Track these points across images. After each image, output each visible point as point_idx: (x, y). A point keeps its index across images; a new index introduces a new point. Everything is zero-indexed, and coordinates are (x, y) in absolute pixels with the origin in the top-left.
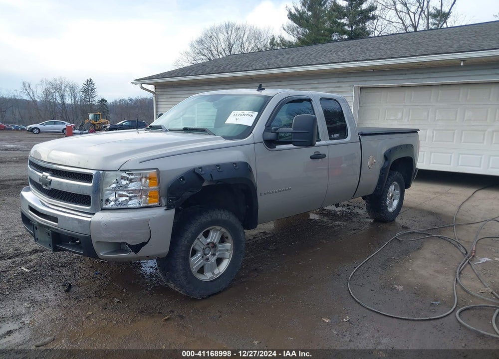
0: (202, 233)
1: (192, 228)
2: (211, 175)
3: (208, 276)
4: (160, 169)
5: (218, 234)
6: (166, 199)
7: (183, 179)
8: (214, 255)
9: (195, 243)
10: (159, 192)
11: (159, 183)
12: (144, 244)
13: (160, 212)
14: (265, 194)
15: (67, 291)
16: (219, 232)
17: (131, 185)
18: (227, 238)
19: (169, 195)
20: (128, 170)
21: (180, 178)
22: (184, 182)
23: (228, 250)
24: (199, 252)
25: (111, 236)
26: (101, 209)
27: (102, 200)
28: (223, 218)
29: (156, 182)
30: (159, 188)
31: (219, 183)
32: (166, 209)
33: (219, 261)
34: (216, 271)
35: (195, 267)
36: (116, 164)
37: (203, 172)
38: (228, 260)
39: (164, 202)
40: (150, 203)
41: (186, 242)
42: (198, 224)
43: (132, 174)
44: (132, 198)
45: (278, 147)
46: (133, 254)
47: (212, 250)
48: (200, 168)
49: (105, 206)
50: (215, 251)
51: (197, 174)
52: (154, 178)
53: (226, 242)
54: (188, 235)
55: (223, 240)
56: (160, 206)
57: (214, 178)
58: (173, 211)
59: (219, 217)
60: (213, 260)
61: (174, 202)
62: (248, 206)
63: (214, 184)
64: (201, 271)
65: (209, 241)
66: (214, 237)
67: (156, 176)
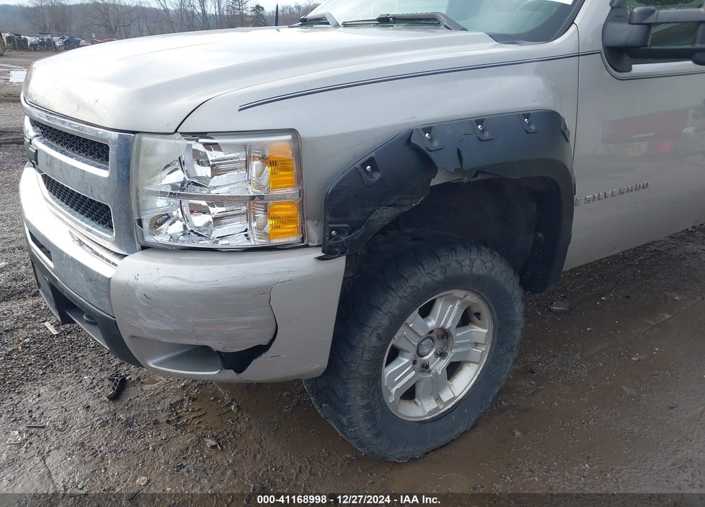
0: (417, 310)
1: (393, 302)
2: (459, 152)
3: (423, 409)
4: (303, 134)
5: (456, 307)
6: (321, 225)
7: (374, 169)
8: (442, 355)
9: (398, 334)
10: (301, 207)
11: (299, 179)
12: (259, 350)
13: (304, 262)
14: (588, 201)
15: (115, 398)
16: (458, 303)
17: (217, 180)
18: (478, 315)
19: (328, 218)
20: (203, 135)
21: (364, 165)
22: (377, 176)
23: (476, 344)
24: (406, 354)
25: (164, 327)
26: (138, 246)
27: (140, 222)
28: (474, 270)
29: (289, 176)
30: (301, 193)
31: (479, 178)
32: (320, 258)
33: (453, 369)
34: (446, 396)
35: (393, 390)
36: (168, 112)
37: (436, 144)
38: (476, 366)
39: (314, 234)
40: (276, 235)
41: (374, 339)
42: (410, 290)
43: (216, 147)
44: (223, 221)
45: (638, 68)
46: (230, 375)
47: (438, 344)
48: (428, 129)
49: (150, 239)
50: (446, 345)
51: (417, 150)
52: (284, 162)
53: (474, 323)
54: (381, 320)
55: (466, 319)
56: (303, 245)
57: (468, 163)
58: (339, 264)
59: (466, 270)
60: (440, 366)
61: (343, 238)
62: (540, 235)
63: (466, 180)
64: (410, 394)
65: (431, 323)
66: (445, 314)
67: (288, 154)
